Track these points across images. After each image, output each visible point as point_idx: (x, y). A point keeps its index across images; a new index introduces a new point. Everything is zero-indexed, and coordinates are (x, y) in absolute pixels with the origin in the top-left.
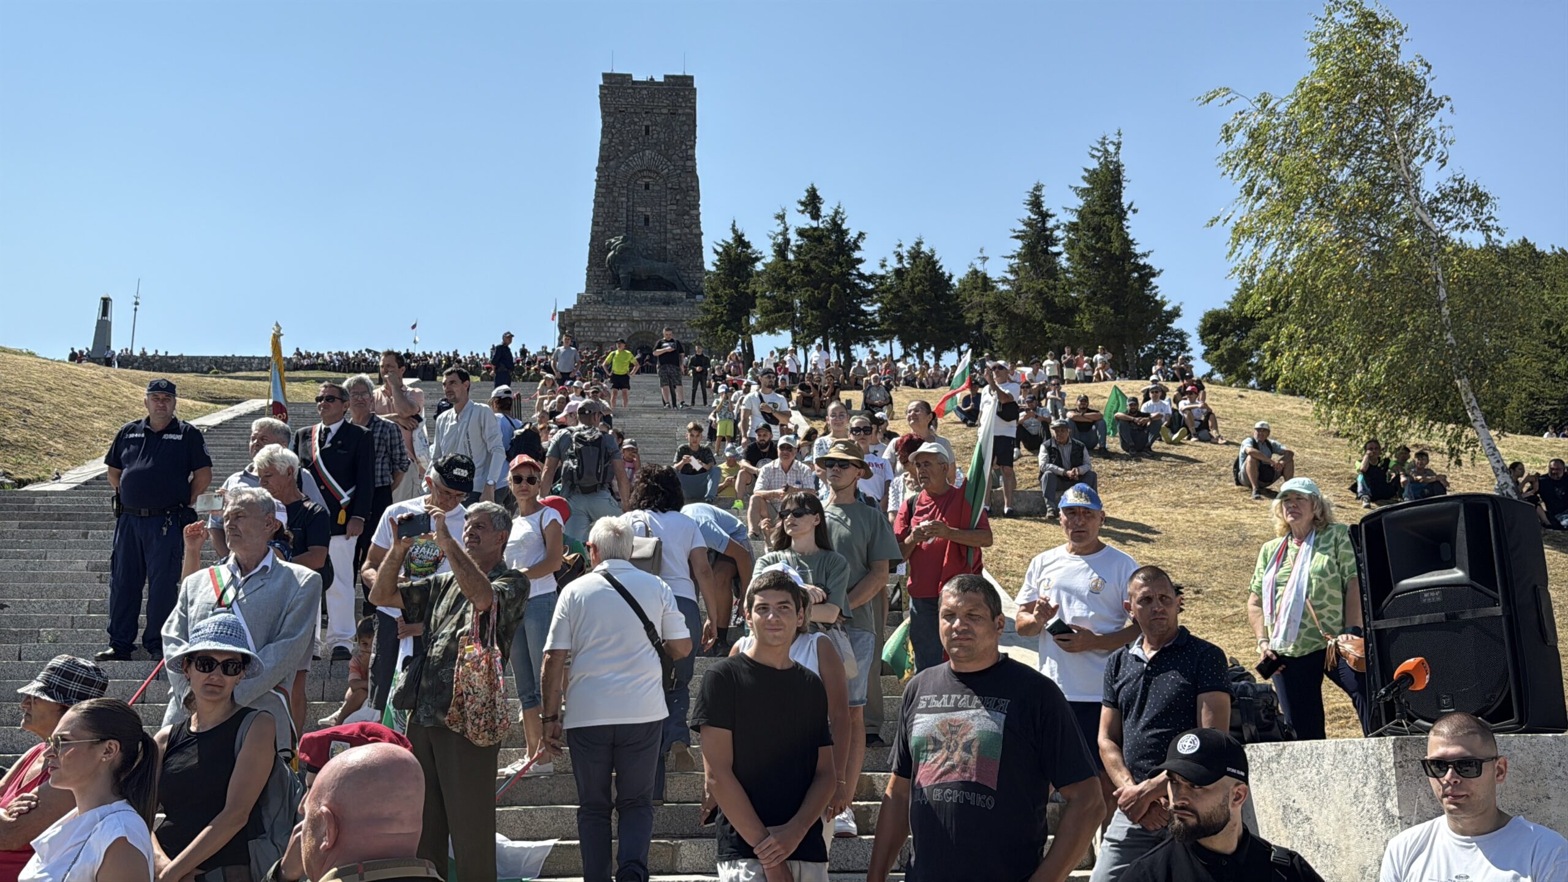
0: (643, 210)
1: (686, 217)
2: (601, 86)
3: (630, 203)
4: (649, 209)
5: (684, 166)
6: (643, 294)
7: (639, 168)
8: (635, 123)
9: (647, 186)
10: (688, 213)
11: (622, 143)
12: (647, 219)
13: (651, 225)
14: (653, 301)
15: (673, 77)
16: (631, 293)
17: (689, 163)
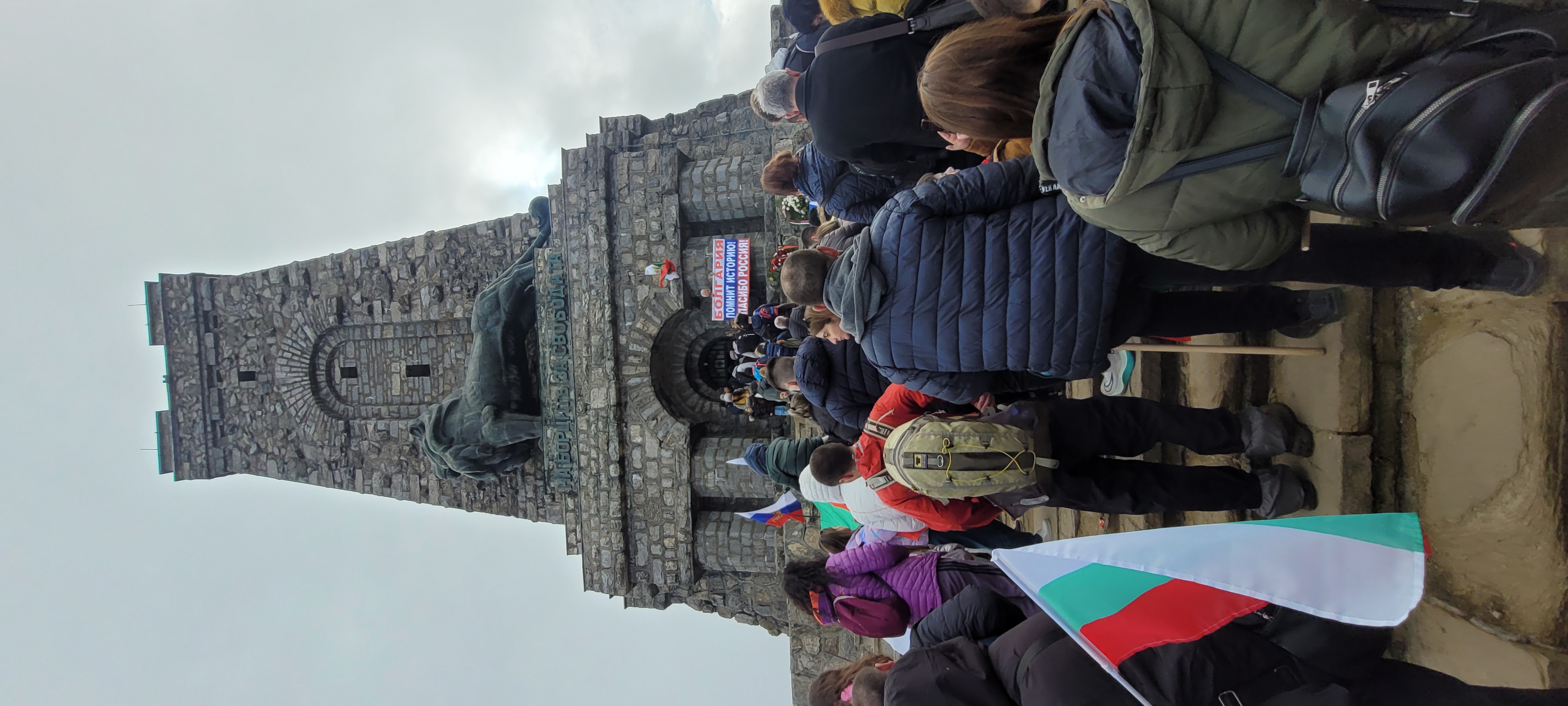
0: (396, 380)
1: (394, 275)
2: (178, 478)
3: (384, 410)
4: (395, 367)
5: (298, 289)
6: (548, 374)
7: (308, 394)
8: (239, 403)
9: (350, 373)
10: (386, 273)
11: (272, 432)
12: (418, 371)
13: (426, 361)
14: (562, 346)
15: (153, 325)
16: (549, 412)
17: (294, 278)
